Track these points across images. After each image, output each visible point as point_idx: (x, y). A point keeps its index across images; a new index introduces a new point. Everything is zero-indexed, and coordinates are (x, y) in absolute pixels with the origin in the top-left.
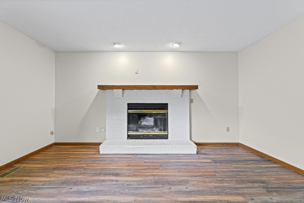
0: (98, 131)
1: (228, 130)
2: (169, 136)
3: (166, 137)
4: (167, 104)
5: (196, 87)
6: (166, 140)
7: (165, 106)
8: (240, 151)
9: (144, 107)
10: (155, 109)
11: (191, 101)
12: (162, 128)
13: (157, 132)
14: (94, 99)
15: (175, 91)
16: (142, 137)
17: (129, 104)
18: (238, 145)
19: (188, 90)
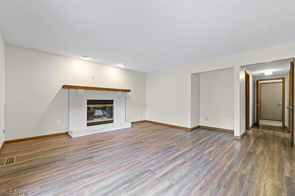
0: (60, 123)
1: (141, 114)
2: (114, 121)
3: (112, 122)
4: (113, 100)
5: (129, 91)
6: (112, 123)
7: (111, 102)
8: (146, 124)
9: (98, 103)
10: (108, 104)
11: (126, 99)
12: (109, 116)
13: (105, 119)
14: (56, 94)
15: (119, 92)
16: (97, 123)
17: (88, 100)
18: (145, 121)
19: (125, 92)
